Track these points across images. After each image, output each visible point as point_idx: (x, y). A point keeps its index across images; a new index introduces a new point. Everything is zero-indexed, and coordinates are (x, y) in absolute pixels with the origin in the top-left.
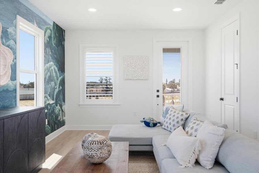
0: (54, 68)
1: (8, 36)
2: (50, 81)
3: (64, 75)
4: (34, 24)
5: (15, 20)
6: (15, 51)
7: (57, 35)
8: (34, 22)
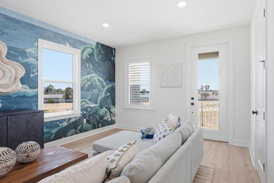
0: (97, 79)
1: (27, 55)
2: (92, 89)
3: (114, 84)
4: (66, 45)
5: (36, 42)
6: (37, 66)
7: (103, 52)
8: (66, 43)
